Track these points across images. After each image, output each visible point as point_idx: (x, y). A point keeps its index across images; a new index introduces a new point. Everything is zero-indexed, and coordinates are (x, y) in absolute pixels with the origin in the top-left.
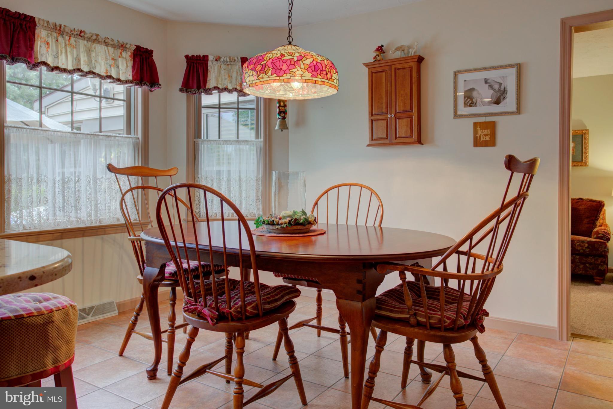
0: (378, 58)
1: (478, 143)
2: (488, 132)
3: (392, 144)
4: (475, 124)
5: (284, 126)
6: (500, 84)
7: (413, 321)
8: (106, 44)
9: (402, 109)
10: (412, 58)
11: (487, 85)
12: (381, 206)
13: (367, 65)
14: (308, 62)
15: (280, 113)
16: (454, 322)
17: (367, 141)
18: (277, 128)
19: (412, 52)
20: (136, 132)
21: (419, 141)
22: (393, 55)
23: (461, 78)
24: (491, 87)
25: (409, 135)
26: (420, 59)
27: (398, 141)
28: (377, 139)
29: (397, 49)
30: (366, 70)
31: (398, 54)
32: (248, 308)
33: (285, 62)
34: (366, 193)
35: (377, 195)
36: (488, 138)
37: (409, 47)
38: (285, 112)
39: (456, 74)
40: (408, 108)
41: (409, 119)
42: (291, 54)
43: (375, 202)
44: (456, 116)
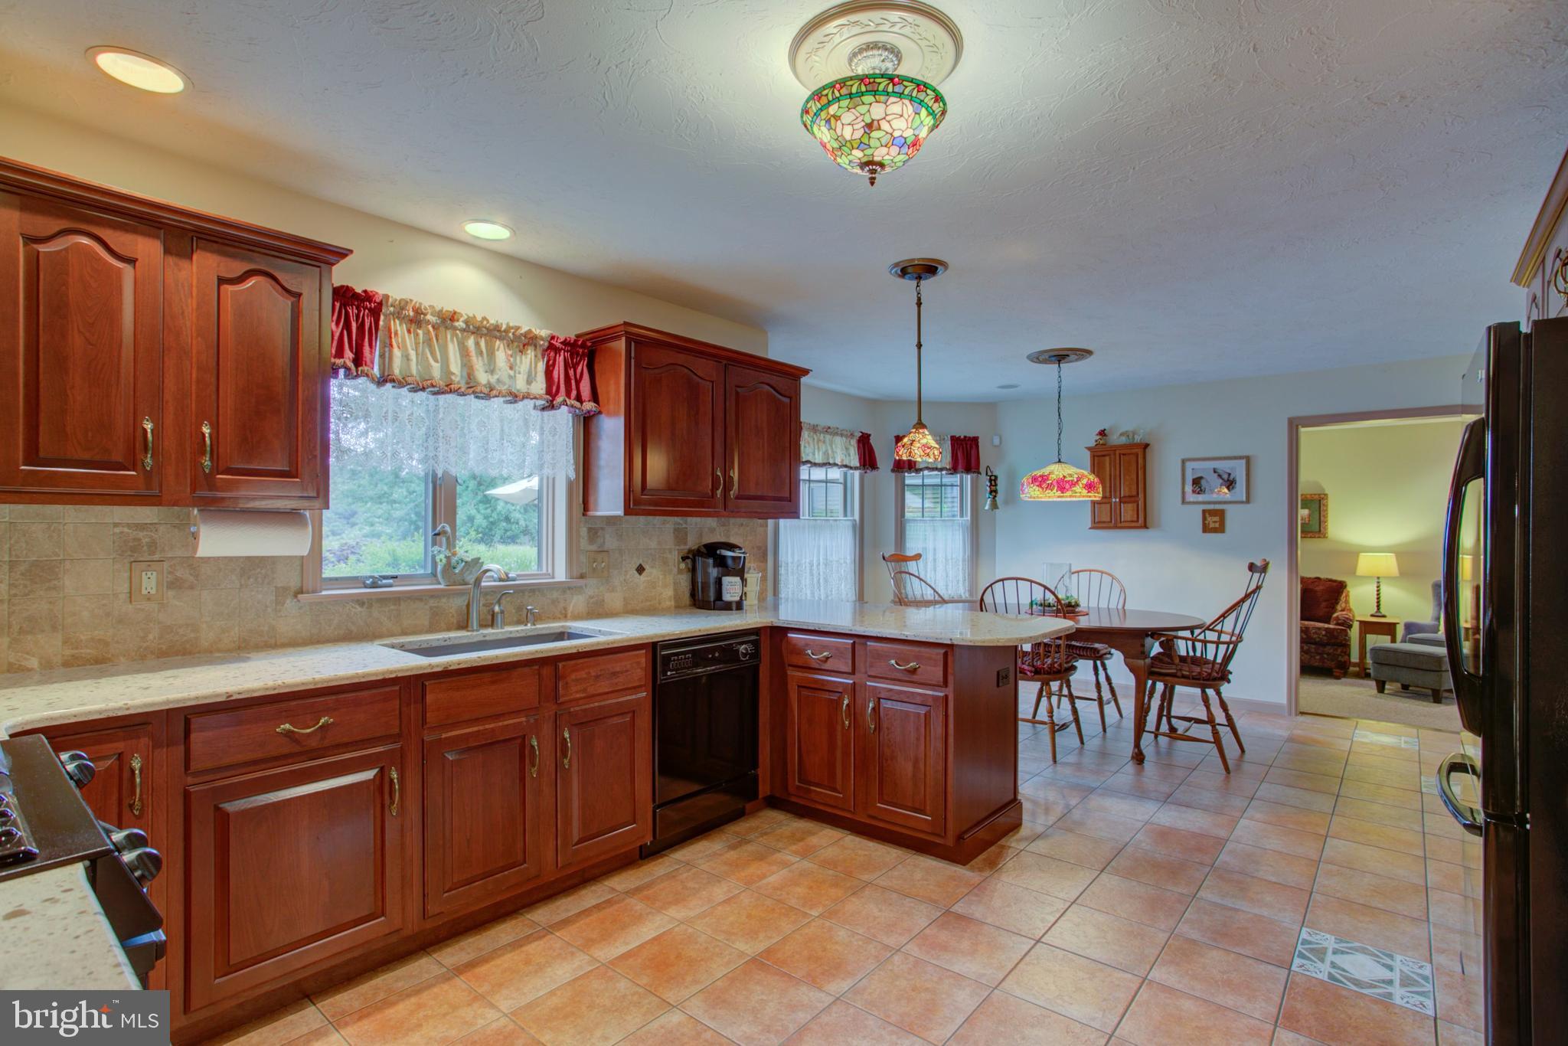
0: (1101, 442)
1: (1206, 529)
2: (1217, 519)
3: (1116, 527)
4: (1204, 511)
5: (994, 506)
6: (1229, 474)
7: (1179, 674)
8: (842, 435)
9: (1127, 495)
10: (1137, 445)
11: (1216, 475)
12: (1123, 590)
13: (1089, 449)
14: (1085, 481)
15: (991, 492)
16: (1210, 674)
17: (1089, 525)
18: (987, 508)
19: (1138, 439)
20: (853, 514)
21: (1145, 526)
22: (1115, 439)
23: (1189, 465)
24: (1220, 476)
25: (1135, 519)
26: (1147, 446)
27: (1123, 525)
28: (1099, 522)
29: (1122, 435)
30: (1088, 454)
31: (1123, 440)
32: (1056, 665)
33: (1068, 482)
34: (1107, 579)
35: (1119, 582)
36: (1217, 525)
37: (1134, 433)
38: (996, 491)
39: (1184, 462)
40: (1134, 493)
41: (1135, 505)
43: (1117, 588)
44: (1184, 502)
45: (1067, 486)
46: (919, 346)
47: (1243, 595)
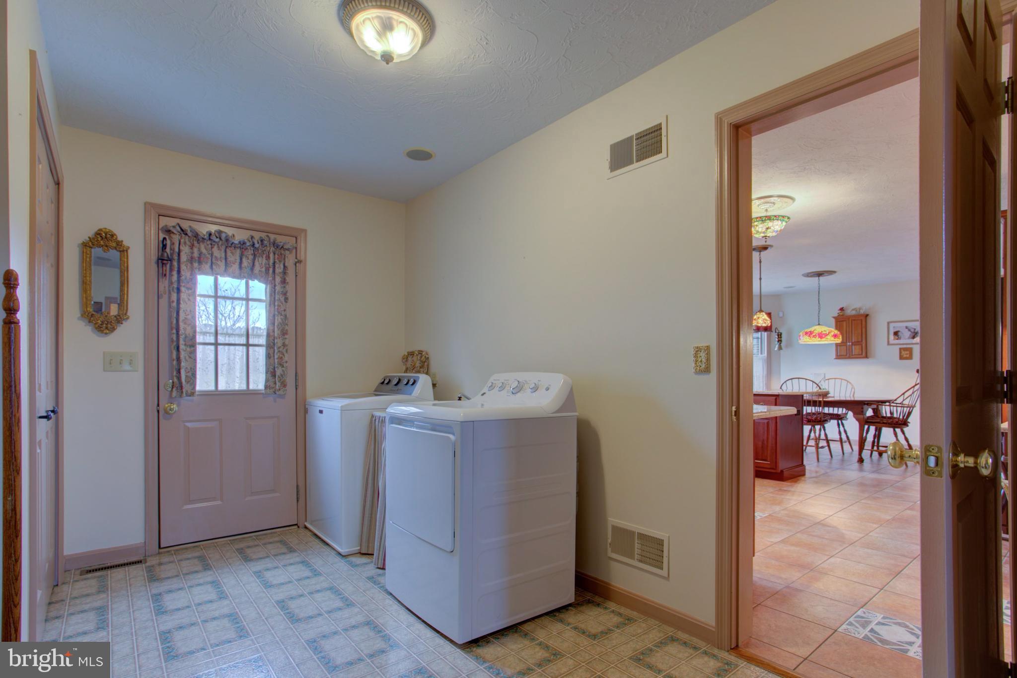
0: (841, 314)
1: (901, 358)
2: (908, 352)
3: (849, 358)
4: (900, 349)
5: (780, 348)
6: (915, 329)
7: (881, 422)
9: (856, 340)
10: (862, 315)
11: (907, 330)
12: (853, 387)
13: (834, 317)
14: (832, 334)
15: (778, 341)
16: (897, 422)
17: (834, 356)
18: (776, 349)
19: (862, 312)
21: (866, 357)
22: (849, 312)
23: (892, 325)
24: (909, 330)
25: (860, 353)
26: (867, 315)
27: (853, 356)
28: (840, 355)
29: (853, 310)
30: (833, 320)
31: (854, 313)
32: (818, 418)
33: (824, 334)
34: (844, 383)
35: (850, 383)
36: (908, 356)
37: (860, 309)
38: (781, 341)
39: (888, 323)
40: (860, 340)
41: (861, 346)
42: (825, 331)
43: (849, 386)
44: (889, 344)
45: (824, 336)
46: (760, 279)
47: (914, 384)
